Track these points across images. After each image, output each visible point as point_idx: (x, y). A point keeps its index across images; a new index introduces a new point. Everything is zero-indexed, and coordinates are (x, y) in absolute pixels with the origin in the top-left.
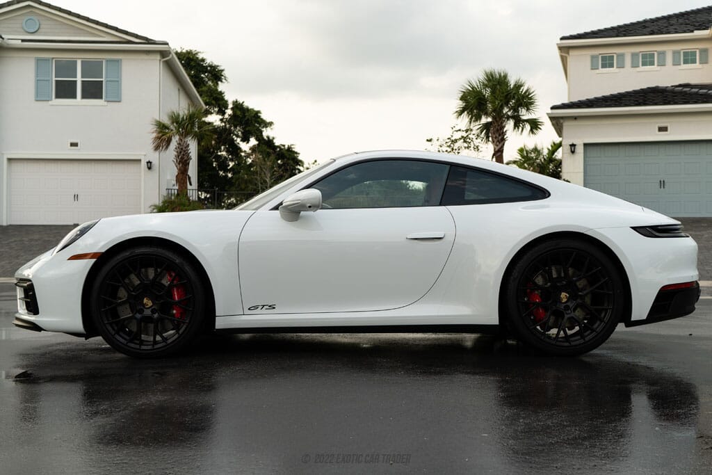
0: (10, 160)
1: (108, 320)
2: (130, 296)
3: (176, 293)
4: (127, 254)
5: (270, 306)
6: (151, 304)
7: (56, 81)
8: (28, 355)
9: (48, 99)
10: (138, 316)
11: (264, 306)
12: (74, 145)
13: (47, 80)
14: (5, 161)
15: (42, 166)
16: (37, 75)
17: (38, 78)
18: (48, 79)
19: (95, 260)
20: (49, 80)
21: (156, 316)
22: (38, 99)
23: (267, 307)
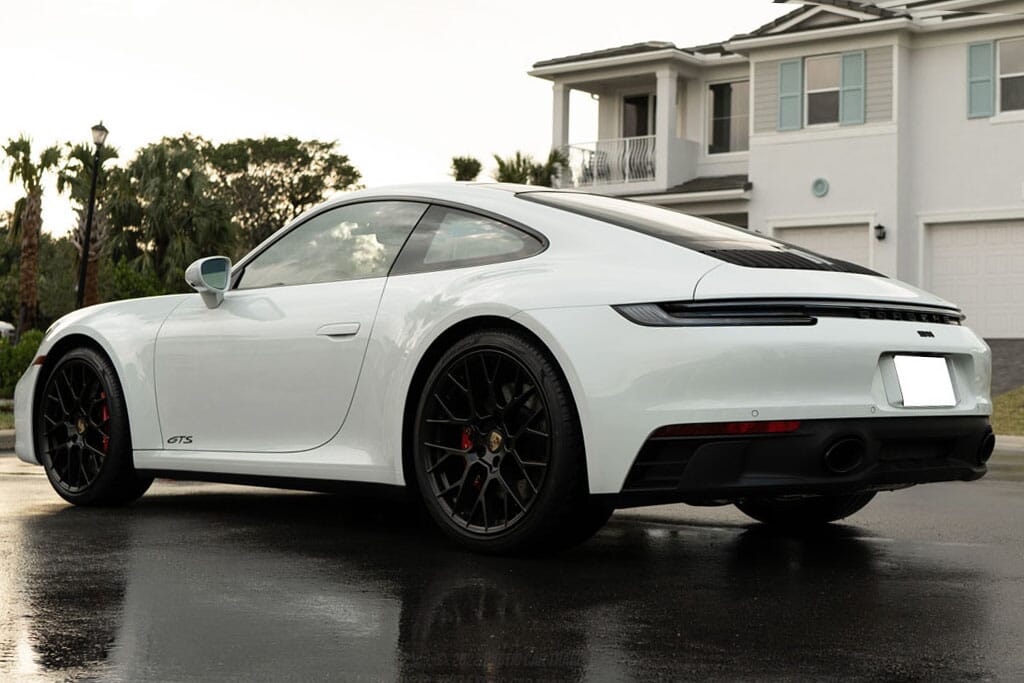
0: (930, 226)
3: (105, 415)
5: (187, 438)
6: (84, 429)
7: (1003, 80)
9: (987, 113)
11: (182, 438)
13: (985, 81)
14: (922, 228)
15: (981, 233)
16: (971, 73)
17: (974, 79)
18: (987, 78)
20: (989, 81)
22: (973, 115)
23: (185, 440)
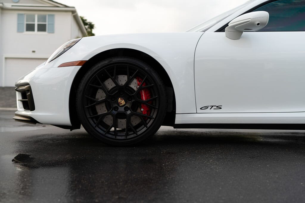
1: (90, 116)
2: (108, 96)
3: (143, 95)
4: (106, 62)
5: (217, 107)
6: (125, 103)
7: (26, 24)
8: (25, 142)
10: (115, 112)
11: (212, 106)
12: (34, 52)
14: (4, 58)
16: (18, 21)
19: (80, 67)
20: (23, 23)
21: (129, 112)
22: (18, 31)
23: (215, 107)
